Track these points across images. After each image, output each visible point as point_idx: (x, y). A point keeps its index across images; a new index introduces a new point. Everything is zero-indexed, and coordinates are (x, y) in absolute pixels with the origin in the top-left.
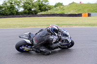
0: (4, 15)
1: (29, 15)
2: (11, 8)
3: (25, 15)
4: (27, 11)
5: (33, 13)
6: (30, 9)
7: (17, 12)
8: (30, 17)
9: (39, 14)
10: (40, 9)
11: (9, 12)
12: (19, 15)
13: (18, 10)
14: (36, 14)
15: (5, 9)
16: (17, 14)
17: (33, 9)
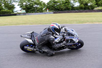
0: (58, 10)
1: (86, 11)
2: (66, 2)
3: (81, 10)
4: (82, 5)
5: (90, 8)
6: (86, 4)
7: (72, 7)
8: (86, 12)
9: (95, 9)
10: (97, 4)
11: (64, 7)
12: (75, 10)
13: (73, 5)
14: (92, 9)
15: (60, 4)
16: (73, 9)
17: (89, 4)
